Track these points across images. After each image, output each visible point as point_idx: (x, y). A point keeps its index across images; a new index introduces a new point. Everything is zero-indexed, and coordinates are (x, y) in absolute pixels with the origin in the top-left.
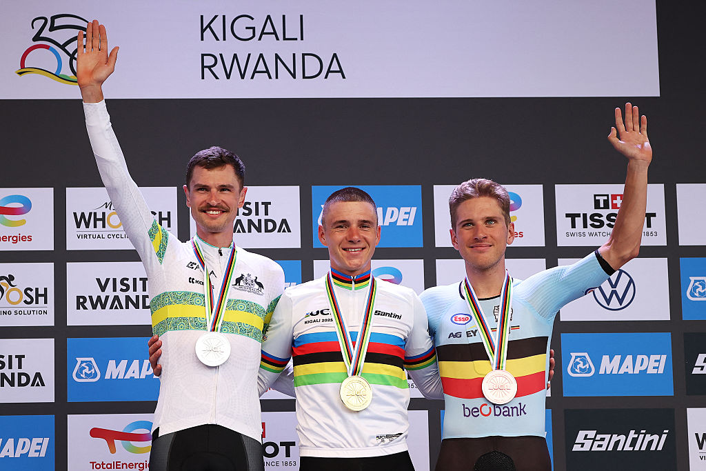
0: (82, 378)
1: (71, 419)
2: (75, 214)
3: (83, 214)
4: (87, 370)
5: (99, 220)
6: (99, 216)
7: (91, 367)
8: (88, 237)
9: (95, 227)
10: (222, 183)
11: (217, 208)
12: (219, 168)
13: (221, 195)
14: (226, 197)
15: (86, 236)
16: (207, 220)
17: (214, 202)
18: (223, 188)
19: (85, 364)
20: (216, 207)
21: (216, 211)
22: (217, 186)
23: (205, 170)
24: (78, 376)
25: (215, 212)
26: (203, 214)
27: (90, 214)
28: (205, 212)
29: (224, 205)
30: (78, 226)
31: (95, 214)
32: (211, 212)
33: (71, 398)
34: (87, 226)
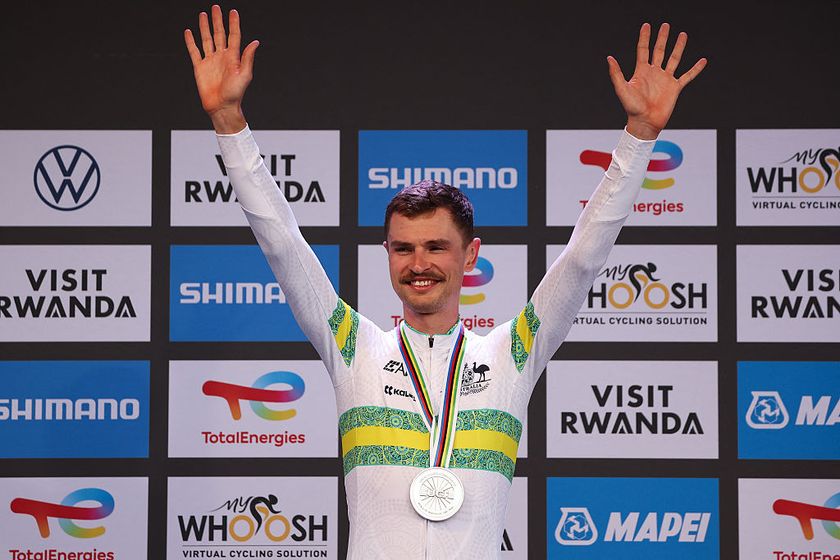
0: (761, 423)
1: (745, 485)
2: (750, 170)
3: (762, 171)
4: (767, 411)
5: (788, 179)
6: (787, 173)
7: (774, 407)
8: (770, 205)
9: (781, 189)
10: (431, 238)
11: (426, 275)
12: (426, 215)
13: (431, 255)
14: (439, 259)
15: (766, 205)
16: (412, 297)
17: (418, 268)
18: (433, 246)
19: (765, 401)
20: (423, 274)
21: (424, 280)
22: (422, 242)
23: (406, 219)
24: (755, 419)
25: (422, 283)
26: (407, 287)
27: (774, 170)
28: (409, 283)
29: (436, 271)
30: (755, 188)
31: (781, 170)
32: (417, 283)
33: (743, 454)
34: (769, 188)
